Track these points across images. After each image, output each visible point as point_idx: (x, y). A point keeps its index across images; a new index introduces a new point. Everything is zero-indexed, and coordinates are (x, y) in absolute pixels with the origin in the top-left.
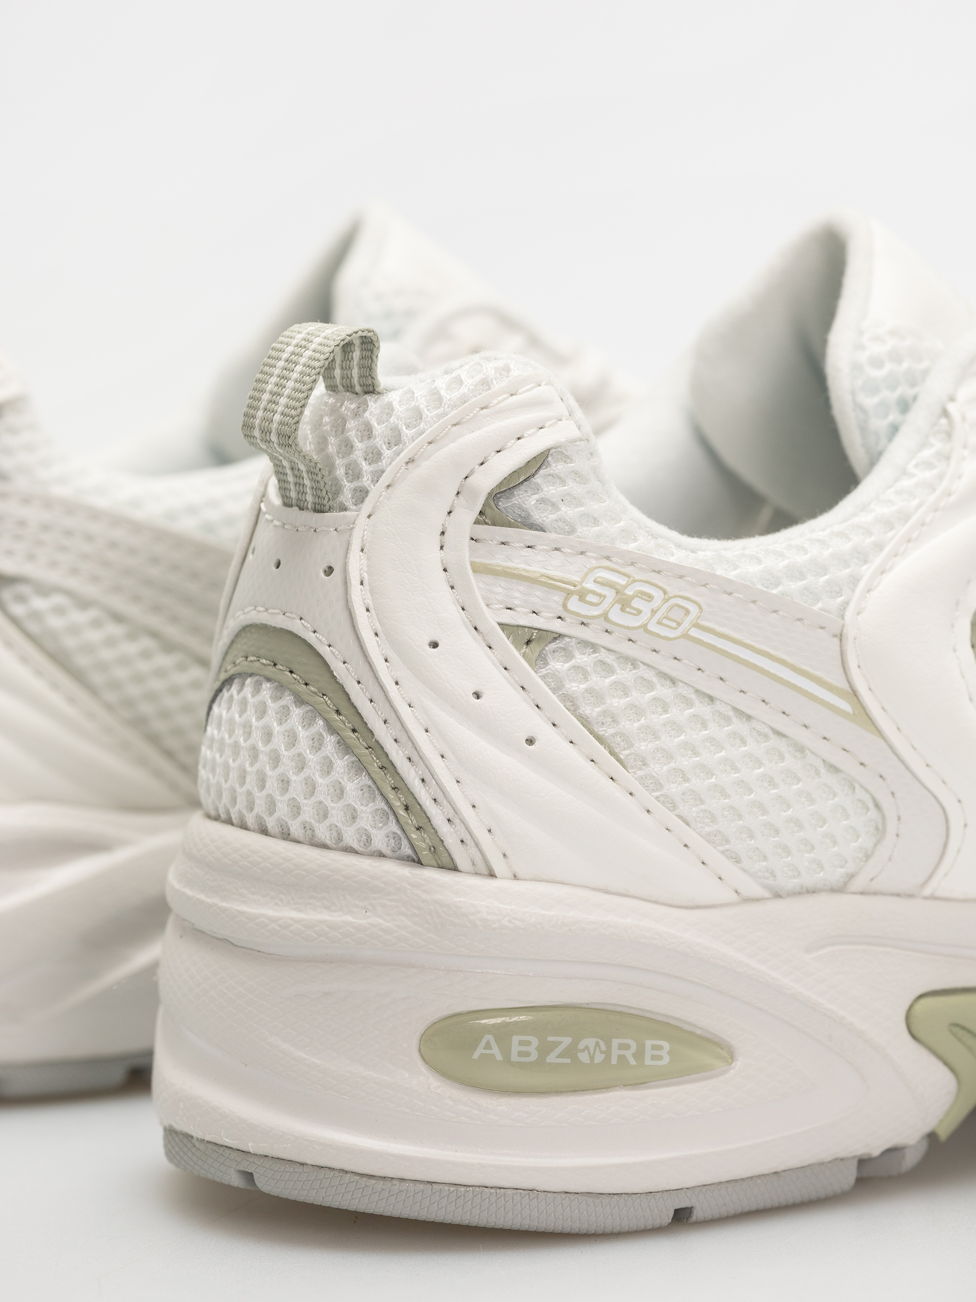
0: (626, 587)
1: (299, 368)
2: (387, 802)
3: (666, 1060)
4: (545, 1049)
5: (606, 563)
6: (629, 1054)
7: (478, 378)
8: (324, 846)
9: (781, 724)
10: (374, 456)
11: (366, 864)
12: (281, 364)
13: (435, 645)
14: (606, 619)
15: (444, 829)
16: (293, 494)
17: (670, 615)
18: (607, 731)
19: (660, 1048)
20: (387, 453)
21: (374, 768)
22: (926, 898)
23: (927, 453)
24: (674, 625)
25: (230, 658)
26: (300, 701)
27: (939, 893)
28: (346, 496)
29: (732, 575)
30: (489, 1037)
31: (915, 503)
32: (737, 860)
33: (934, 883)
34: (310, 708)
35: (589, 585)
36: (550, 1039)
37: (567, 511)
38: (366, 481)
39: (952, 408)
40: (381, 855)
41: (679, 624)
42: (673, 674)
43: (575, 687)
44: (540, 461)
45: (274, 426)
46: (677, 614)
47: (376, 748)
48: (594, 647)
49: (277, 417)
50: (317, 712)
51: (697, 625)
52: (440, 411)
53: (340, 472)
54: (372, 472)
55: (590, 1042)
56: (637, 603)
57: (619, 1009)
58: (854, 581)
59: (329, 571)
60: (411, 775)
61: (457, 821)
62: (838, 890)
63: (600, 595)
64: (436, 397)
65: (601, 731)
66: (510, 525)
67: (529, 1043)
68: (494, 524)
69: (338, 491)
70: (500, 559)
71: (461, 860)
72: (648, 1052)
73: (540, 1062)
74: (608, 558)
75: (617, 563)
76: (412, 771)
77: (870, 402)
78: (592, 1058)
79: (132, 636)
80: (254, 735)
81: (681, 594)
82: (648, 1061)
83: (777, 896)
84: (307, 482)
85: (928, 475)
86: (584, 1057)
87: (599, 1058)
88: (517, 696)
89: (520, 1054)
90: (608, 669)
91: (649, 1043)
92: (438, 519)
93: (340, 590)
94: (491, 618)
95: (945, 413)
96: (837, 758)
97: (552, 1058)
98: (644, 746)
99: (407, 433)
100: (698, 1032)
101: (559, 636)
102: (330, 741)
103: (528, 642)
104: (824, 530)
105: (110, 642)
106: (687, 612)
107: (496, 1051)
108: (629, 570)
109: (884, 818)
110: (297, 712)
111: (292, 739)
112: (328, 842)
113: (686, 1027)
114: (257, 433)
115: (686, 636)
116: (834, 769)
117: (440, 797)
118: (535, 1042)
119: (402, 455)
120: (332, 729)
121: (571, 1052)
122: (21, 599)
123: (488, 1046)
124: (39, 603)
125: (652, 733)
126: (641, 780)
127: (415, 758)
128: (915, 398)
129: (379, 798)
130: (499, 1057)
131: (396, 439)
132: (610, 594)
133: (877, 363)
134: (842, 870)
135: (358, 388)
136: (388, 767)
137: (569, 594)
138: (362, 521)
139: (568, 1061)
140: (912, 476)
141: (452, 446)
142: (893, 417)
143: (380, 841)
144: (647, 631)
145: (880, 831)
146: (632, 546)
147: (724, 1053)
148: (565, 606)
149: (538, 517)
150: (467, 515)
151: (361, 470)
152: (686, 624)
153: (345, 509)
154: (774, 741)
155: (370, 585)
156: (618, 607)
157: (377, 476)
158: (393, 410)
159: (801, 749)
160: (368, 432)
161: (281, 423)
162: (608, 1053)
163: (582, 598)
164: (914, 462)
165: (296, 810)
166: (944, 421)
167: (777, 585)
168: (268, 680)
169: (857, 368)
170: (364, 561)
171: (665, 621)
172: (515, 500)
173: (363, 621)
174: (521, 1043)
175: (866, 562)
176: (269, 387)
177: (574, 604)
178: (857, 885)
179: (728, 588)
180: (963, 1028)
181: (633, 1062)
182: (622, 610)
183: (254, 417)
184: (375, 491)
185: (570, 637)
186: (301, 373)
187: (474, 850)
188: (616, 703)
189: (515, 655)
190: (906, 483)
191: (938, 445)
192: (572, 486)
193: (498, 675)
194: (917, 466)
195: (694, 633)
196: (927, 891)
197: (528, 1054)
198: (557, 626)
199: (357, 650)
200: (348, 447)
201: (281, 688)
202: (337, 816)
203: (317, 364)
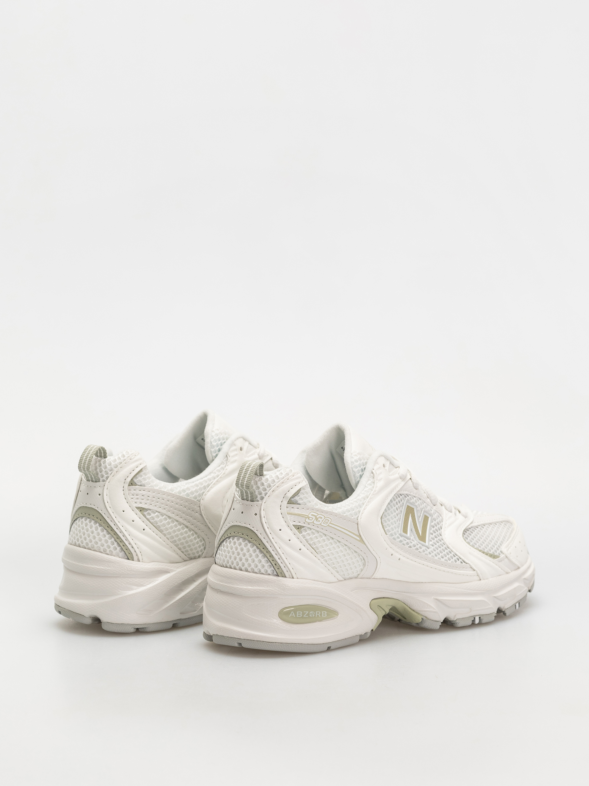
0: (317, 516)
1: (249, 472)
2: (271, 563)
3: (326, 615)
4: (303, 614)
5: (313, 511)
6: (319, 614)
7: (286, 473)
8: (256, 573)
9: (346, 543)
10: (265, 490)
11: (267, 576)
12: (244, 470)
13: (280, 530)
14: (313, 523)
15: (284, 569)
16: (245, 497)
17: (325, 521)
18: (314, 547)
19: (325, 613)
20: (268, 489)
21: (268, 556)
22: (373, 579)
23: (369, 482)
24: (326, 523)
25: (229, 532)
26: (250, 542)
27: (375, 578)
28: (259, 499)
29: (336, 512)
30: (292, 612)
31: (369, 493)
32: (338, 572)
33: (374, 575)
34: (252, 544)
35: (310, 516)
36: (304, 612)
37: (305, 500)
38: (263, 495)
39: (373, 471)
40: (269, 574)
41: (327, 523)
42: (326, 534)
43: (308, 537)
44: (300, 490)
45: (245, 484)
46: (327, 521)
47: (268, 552)
48: (310, 529)
49: (245, 482)
50: (254, 545)
51: (330, 523)
52: (279, 480)
53: (257, 493)
54: (265, 493)
55: (311, 612)
56: (319, 519)
57: (317, 605)
58: (359, 512)
59: (256, 514)
60: (276, 557)
61: (286, 567)
62: (356, 578)
63: (312, 518)
64: (278, 477)
65: (313, 546)
66: (294, 504)
67: (300, 613)
68: (290, 504)
69: (257, 497)
70: (292, 511)
71: (287, 575)
72: (323, 614)
73: (302, 617)
74: (313, 510)
75: (315, 511)
76: (277, 557)
77: (356, 470)
78: (312, 616)
79: (173, 522)
80: (233, 549)
81: (328, 517)
82: (323, 616)
83: (345, 580)
84: (249, 495)
85: (370, 487)
86: (311, 616)
87: (314, 615)
88: (297, 540)
89: (299, 615)
90: (313, 533)
91: (323, 612)
92: (280, 503)
93: (259, 518)
94: (292, 523)
95: (372, 473)
96: (357, 550)
97: (304, 616)
98: (321, 549)
99: (272, 485)
100: (331, 609)
101: (304, 527)
102: (258, 551)
103: (298, 528)
104: (352, 501)
105: (169, 523)
106: (329, 520)
107: (294, 615)
108: (317, 512)
109: (365, 562)
110: (249, 545)
111: (248, 551)
112: (257, 572)
113: (329, 608)
114: (240, 485)
115: (328, 525)
116: (356, 552)
117: (283, 562)
118: (301, 613)
119: (271, 490)
120: (258, 548)
121: (308, 615)
122: (149, 514)
123: (292, 614)
124: (153, 515)
125: (322, 546)
126: (320, 556)
127: (277, 554)
128: (365, 468)
129: (269, 562)
130: (294, 616)
131: (269, 486)
132: (314, 517)
133: (356, 461)
134: (357, 574)
135: (258, 474)
136: (271, 556)
137: (306, 518)
138: (263, 504)
139: (308, 616)
140: (368, 487)
141: (282, 488)
142: (361, 473)
143: (269, 571)
144: (321, 525)
145: (364, 565)
146: (317, 507)
147: (337, 613)
148: (305, 520)
149: (300, 502)
150: (285, 502)
151: (262, 493)
152: (328, 523)
153: (259, 501)
154: (345, 547)
155: (266, 517)
156: (316, 520)
157: (266, 494)
158: (268, 480)
159: (349, 548)
160: (263, 484)
161: (246, 484)
162: (315, 614)
163: (309, 519)
164: (367, 484)
165: (250, 565)
166: (372, 474)
167: (345, 513)
168: (241, 537)
169: (352, 463)
170: (265, 512)
171: (324, 523)
172: (295, 498)
173: (265, 525)
174: (299, 613)
175: (361, 507)
176: (242, 476)
177: (307, 520)
178: (360, 576)
179: (336, 515)
180: (379, 606)
181: (320, 616)
182: (316, 521)
183: (239, 482)
184: (266, 498)
185: (306, 527)
186: (250, 473)
187: (290, 573)
188: (316, 540)
189: (296, 531)
190: (366, 489)
191: (372, 480)
192: (305, 495)
193: (293, 536)
194: (368, 485)
195: (330, 525)
196: (373, 577)
197: (300, 615)
198: (303, 525)
199: (264, 531)
200: (258, 488)
201: (245, 539)
202: (260, 566)
203: (254, 471)
